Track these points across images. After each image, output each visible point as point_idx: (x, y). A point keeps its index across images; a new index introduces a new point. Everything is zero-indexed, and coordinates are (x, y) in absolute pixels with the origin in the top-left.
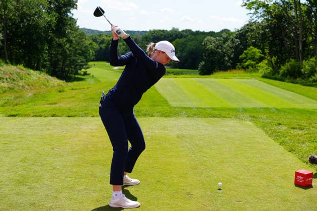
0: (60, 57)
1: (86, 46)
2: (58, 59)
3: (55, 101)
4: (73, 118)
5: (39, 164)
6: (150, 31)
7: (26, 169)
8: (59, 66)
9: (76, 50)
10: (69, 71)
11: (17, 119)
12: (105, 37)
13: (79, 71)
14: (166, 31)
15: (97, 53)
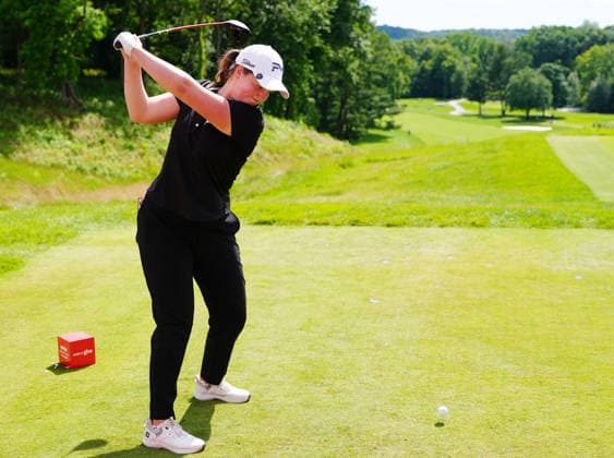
0: (335, 90)
1: (392, 66)
2: (330, 93)
3: (336, 189)
4: (401, 229)
5: (342, 335)
6: (534, 30)
7: (317, 347)
8: (333, 110)
9: (369, 73)
10: (354, 119)
11: (275, 230)
12: (432, 45)
13: (377, 120)
14: (570, 28)
15: (415, 79)
